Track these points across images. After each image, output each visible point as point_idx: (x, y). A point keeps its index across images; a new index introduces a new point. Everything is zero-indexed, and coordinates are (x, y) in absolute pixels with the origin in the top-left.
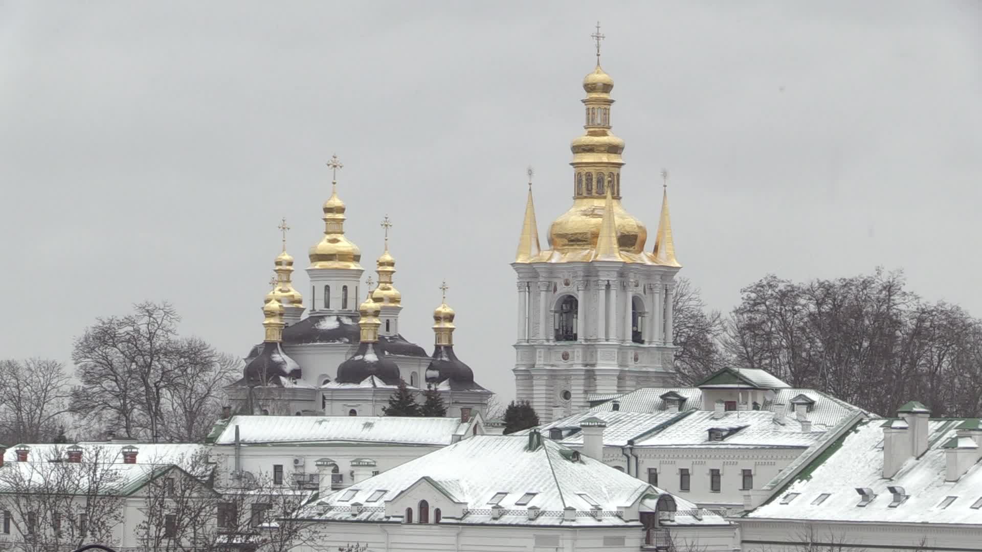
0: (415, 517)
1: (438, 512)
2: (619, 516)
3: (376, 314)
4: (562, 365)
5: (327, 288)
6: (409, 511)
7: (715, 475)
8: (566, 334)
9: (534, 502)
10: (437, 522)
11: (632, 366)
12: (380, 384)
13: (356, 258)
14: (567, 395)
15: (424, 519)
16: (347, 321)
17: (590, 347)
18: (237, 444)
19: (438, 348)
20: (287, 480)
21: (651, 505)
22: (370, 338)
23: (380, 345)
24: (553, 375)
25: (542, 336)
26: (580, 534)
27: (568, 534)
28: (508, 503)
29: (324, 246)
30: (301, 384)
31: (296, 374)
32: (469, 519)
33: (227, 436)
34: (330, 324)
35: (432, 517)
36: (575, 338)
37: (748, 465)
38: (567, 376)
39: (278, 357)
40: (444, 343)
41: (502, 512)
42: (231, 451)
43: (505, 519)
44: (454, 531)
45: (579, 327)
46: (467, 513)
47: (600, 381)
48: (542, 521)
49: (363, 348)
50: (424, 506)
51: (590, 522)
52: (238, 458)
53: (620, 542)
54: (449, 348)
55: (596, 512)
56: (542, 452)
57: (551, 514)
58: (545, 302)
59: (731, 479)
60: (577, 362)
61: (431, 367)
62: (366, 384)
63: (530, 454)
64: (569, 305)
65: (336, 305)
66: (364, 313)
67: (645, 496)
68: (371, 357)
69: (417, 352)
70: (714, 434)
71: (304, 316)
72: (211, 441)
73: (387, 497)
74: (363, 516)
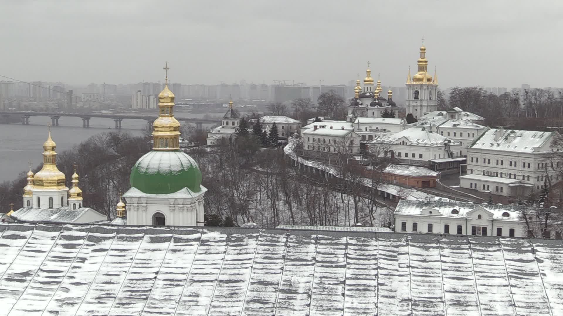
0: (402, 144)
1: (406, 143)
2: (441, 144)
3: (378, 93)
4: (416, 104)
5: (367, 88)
6: (401, 143)
7: (455, 133)
8: (416, 98)
9: (425, 142)
10: (406, 145)
11: (429, 104)
12: (379, 107)
13: (373, 81)
14: (416, 110)
15: (403, 144)
16: (371, 94)
17: (421, 101)
18: (358, 123)
19: (389, 99)
20: (368, 130)
21: (446, 142)
22: (377, 98)
23: (378, 99)
24: (414, 106)
25: (411, 98)
26: (434, 148)
27: (432, 148)
28: (420, 141)
29: (367, 79)
30: (363, 106)
31: (361, 104)
32: (413, 145)
33: (356, 122)
34: (368, 94)
35: (405, 144)
36: (418, 99)
37: (461, 132)
38: (417, 106)
39: (358, 101)
40: (390, 98)
41: (419, 143)
42: (357, 125)
43: (420, 145)
44: (409, 147)
45: (419, 97)
46: (412, 143)
47: (423, 107)
48: (427, 145)
49: (375, 100)
50: (403, 142)
51: (436, 146)
52: (359, 126)
53: (441, 149)
54: (391, 99)
55: (437, 144)
56: (425, 131)
57: (428, 144)
58: (412, 92)
59: (458, 134)
60: (419, 104)
61: (388, 103)
62: (376, 107)
63: (423, 132)
64: (417, 92)
65: (369, 91)
66: (376, 93)
67: (445, 140)
68: (377, 101)
69: (385, 100)
70: (455, 125)
71: (362, 93)
72: (353, 122)
73: (396, 139)
74: (392, 143)
